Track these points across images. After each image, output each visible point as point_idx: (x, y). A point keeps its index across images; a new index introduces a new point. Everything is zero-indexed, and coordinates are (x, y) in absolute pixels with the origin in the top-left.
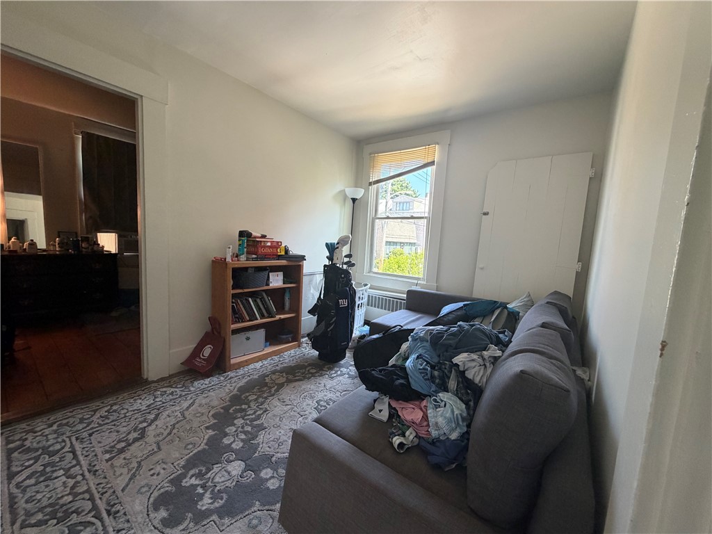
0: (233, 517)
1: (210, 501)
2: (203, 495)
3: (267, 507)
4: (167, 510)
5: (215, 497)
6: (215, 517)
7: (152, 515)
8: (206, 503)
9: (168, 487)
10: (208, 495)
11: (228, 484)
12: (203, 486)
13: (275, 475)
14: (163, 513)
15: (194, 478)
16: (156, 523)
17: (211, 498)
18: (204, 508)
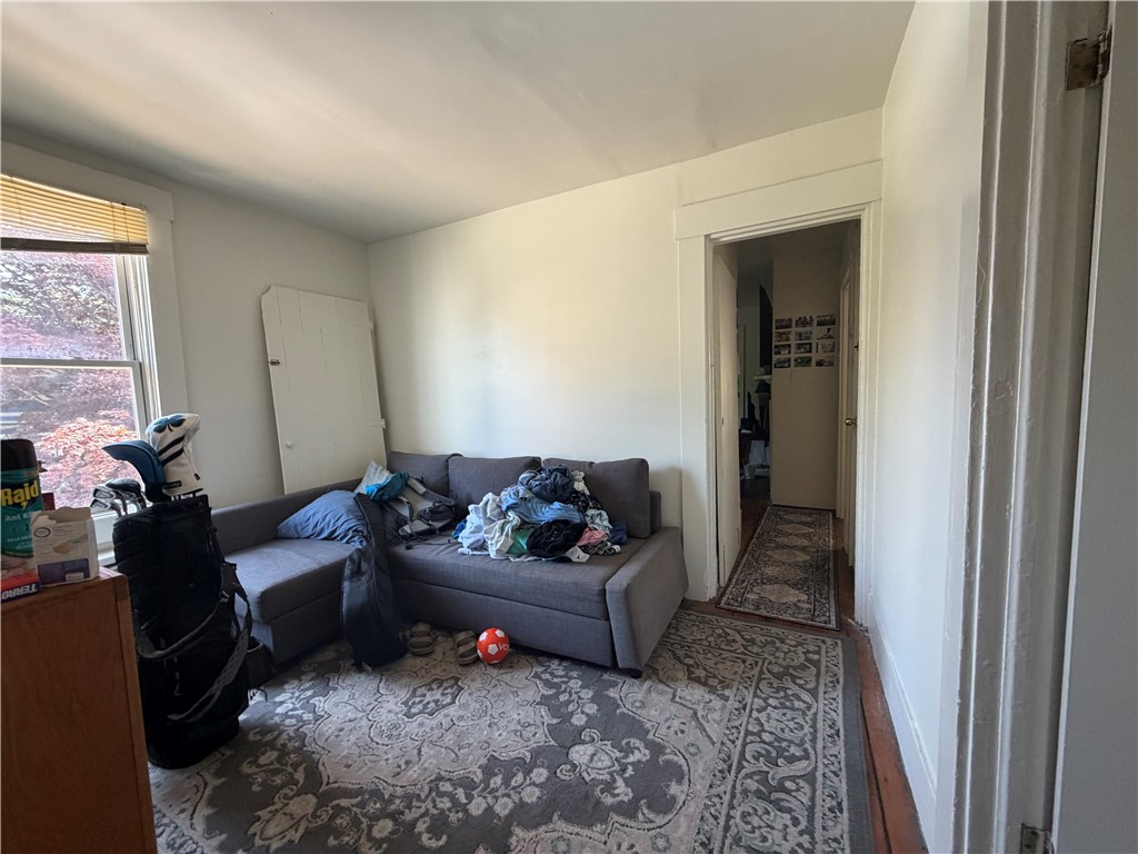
0: (642, 722)
1: (636, 752)
2: (632, 764)
3: (619, 702)
4: (668, 786)
5: (628, 750)
6: (650, 736)
7: (682, 798)
8: (641, 755)
9: (645, 812)
10: (631, 759)
11: (608, 748)
12: (624, 770)
13: (579, 710)
14: (674, 789)
15: (616, 792)
16: (685, 788)
17: (633, 753)
18: (647, 752)
